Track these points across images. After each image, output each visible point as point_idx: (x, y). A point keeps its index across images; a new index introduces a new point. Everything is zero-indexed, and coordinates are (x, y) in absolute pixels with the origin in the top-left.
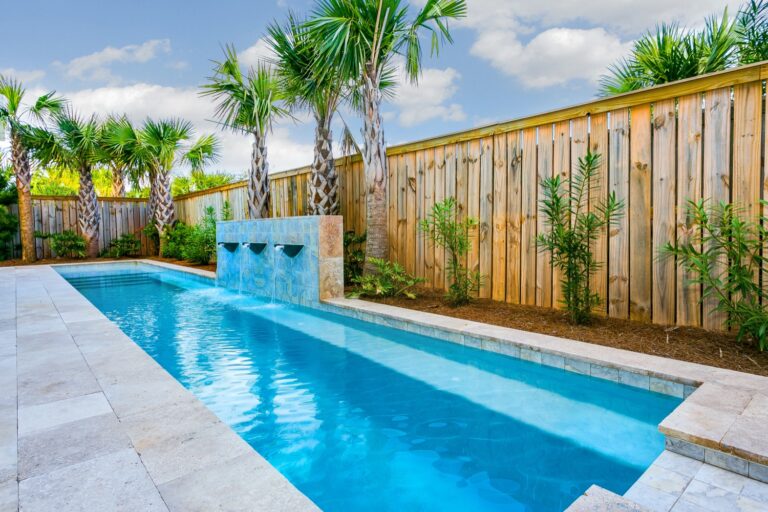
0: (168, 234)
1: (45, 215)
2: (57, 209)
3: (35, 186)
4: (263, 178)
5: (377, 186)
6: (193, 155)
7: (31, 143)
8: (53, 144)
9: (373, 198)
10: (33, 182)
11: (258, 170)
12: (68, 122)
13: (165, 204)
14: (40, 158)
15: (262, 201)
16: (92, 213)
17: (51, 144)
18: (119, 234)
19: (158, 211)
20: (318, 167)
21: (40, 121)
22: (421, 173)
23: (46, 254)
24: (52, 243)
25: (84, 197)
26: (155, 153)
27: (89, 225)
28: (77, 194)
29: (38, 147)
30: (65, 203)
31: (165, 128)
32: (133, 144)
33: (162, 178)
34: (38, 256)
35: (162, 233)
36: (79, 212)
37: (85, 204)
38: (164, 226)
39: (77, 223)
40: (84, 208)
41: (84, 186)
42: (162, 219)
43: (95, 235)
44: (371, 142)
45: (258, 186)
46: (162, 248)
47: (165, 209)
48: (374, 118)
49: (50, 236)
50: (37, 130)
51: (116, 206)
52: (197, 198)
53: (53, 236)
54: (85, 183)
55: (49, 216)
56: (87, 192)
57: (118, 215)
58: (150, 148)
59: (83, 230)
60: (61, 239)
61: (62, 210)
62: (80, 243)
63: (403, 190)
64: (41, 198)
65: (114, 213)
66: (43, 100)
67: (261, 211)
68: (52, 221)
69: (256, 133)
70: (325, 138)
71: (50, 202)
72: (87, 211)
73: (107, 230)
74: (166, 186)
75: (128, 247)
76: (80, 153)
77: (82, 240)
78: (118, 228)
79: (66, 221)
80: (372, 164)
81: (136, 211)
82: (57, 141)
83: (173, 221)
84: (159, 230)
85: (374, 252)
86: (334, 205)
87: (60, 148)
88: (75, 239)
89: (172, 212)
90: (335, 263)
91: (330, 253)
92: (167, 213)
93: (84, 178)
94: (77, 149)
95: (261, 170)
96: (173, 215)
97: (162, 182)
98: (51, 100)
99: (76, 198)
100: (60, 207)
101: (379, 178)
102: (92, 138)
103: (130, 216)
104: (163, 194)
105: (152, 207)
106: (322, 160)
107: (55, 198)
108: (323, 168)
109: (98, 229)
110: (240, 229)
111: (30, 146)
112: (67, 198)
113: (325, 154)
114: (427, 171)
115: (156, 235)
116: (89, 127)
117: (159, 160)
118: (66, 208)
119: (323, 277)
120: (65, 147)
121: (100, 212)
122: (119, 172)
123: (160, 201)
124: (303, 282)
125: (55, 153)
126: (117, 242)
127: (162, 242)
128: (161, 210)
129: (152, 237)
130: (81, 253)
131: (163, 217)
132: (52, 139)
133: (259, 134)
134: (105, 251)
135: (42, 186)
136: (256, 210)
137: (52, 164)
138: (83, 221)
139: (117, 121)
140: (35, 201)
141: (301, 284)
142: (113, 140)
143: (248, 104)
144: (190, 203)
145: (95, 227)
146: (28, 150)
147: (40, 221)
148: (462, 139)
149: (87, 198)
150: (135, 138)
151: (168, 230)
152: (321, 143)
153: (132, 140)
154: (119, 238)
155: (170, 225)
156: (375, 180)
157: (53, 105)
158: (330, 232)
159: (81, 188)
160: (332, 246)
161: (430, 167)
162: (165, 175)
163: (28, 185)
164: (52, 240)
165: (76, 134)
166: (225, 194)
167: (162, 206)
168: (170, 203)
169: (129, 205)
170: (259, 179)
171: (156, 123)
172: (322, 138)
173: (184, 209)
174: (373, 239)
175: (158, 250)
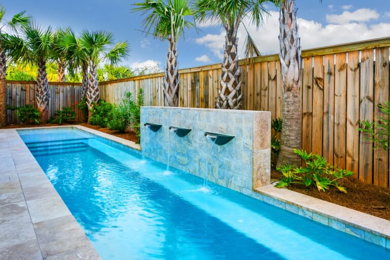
0: (95, 108)
1: (14, 94)
2: (22, 89)
3: (9, 74)
4: (175, 74)
5: (294, 85)
6: (112, 55)
7: (8, 46)
8: (22, 46)
9: (291, 95)
10: (8, 71)
11: (172, 67)
12: (32, 32)
13: (93, 88)
14: (13, 56)
15: (174, 91)
16: (45, 93)
17: (21, 46)
18: (61, 107)
19: (88, 92)
20: (228, 66)
21: (15, 32)
22: (330, 74)
23: (13, 120)
24: (18, 113)
25: (40, 82)
26: (88, 53)
27: (42, 101)
28: (36, 80)
29: (12, 48)
30: (28, 85)
31: (97, 36)
32: (75, 47)
33: (92, 70)
34: (8, 122)
35: (90, 108)
36: (36, 93)
37: (40, 87)
38: (92, 103)
39: (34, 99)
40: (40, 90)
41: (40, 75)
42: (91, 98)
43: (46, 108)
44: (290, 48)
45: (172, 80)
46: (90, 118)
47: (93, 91)
48: (293, 26)
49: (16, 108)
50: (12, 37)
51: (61, 88)
52: (115, 84)
53: (19, 109)
54: (41, 73)
55: (17, 94)
56: (42, 79)
57: (61, 94)
58: (85, 50)
59: (39, 105)
60: (24, 111)
61: (25, 90)
62: (36, 113)
63: (309, 87)
64: (12, 82)
65: (58, 93)
66: (17, 17)
67: (173, 99)
68: (18, 97)
69: (170, 40)
70: (234, 43)
71: (18, 85)
72: (42, 92)
73: (53, 104)
74: (94, 75)
75: (67, 116)
76: (39, 53)
77: (37, 112)
78: (60, 102)
79: (28, 98)
80: (291, 66)
81: (73, 91)
82: (24, 44)
83: (98, 99)
84: (89, 105)
85: (291, 142)
86: (240, 97)
87: (26, 49)
88: (33, 111)
89: (97, 93)
90: (265, 154)
91: (262, 145)
92: (94, 94)
93: (41, 69)
94: (37, 50)
95: (174, 67)
96: (98, 95)
97: (92, 72)
98: (22, 17)
99: (34, 83)
100: (24, 88)
101: (296, 79)
102: (48, 43)
103: (69, 95)
104: (92, 81)
105: (84, 89)
106: (231, 61)
107: (21, 82)
108: (231, 67)
109: (48, 104)
110: (163, 114)
111: (7, 48)
112: (29, 82)
113: (233, 56)
114: (337, 73)
115: (86, 108)
116: (46, 35)
117: (91, 58)
118: (28, 89)
119: (256, 168)
120: (29, 48)
121: (50, 92)
122: (62, 66)
123: (90, 86)
124: (232, 168)
125: (24, 52)
126: (60, 112)
127: (90, 114)
128: (91, 92)
129: (83, 110)
130: (36, 120)
131: (91, 96)
132: (22, 43)
133: (173, 40)
134: (52, 118)
135: (13, 74)
136: (170, 97)
137: (21, 59)
138: (39, 99)
139: (64, 31)
140: (8, 84)
141: (229, 169)
142: (61, 44)
143: (166, 18)
144: (110, 87)
145: (46, 102)
146: (5, 50)
147: (11, 98)
148: (383, 45)
149: (42, 83)
150: (76, 43)
151: (94, 105)
152: (231, 47)
153: (73, 45)
154: (61, 110)
155: (96, 102)
156: (293, 80)
157: (24, 21)
158: (262, 127)
159: (39, 76)
160: (263, 140)
161: (340, 70)
162: (94, 68)
163: (4, 74)
164: (18, 111)
165: (38, 40)
166: (137, 82)
167: (91, 89)
168: (96, 87)
169: (68, 87)
170: (172, 74)
171: (91, 33)
172: (231, 44)
173: (105, 91)
174: (290, 131)
175: (87, 118)
